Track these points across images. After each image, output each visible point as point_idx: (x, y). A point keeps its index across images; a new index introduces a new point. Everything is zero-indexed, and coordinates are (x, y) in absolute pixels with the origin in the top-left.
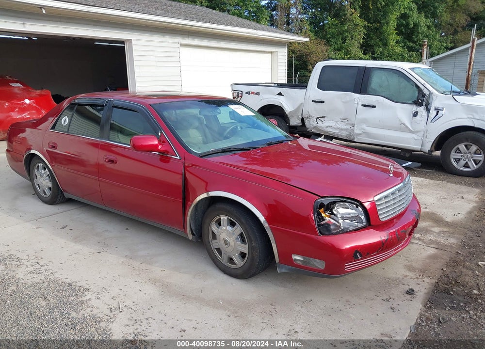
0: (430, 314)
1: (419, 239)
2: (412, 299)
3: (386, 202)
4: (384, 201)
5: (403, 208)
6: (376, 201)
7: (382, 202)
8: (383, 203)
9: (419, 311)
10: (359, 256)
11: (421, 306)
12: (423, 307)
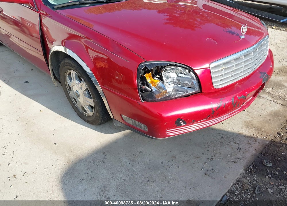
0: (249, 180)
1: (269, 94)
2: (236, 161)
3: (225, 69)
4: (223, 67)
5: (248, 73)
6: (211, 68)
7: (220, 69)
8: (222, 70)
9: (238, 176)
10: (182, 123)
11: (242, 170)
12: (244, 172)
